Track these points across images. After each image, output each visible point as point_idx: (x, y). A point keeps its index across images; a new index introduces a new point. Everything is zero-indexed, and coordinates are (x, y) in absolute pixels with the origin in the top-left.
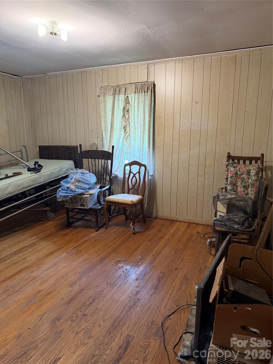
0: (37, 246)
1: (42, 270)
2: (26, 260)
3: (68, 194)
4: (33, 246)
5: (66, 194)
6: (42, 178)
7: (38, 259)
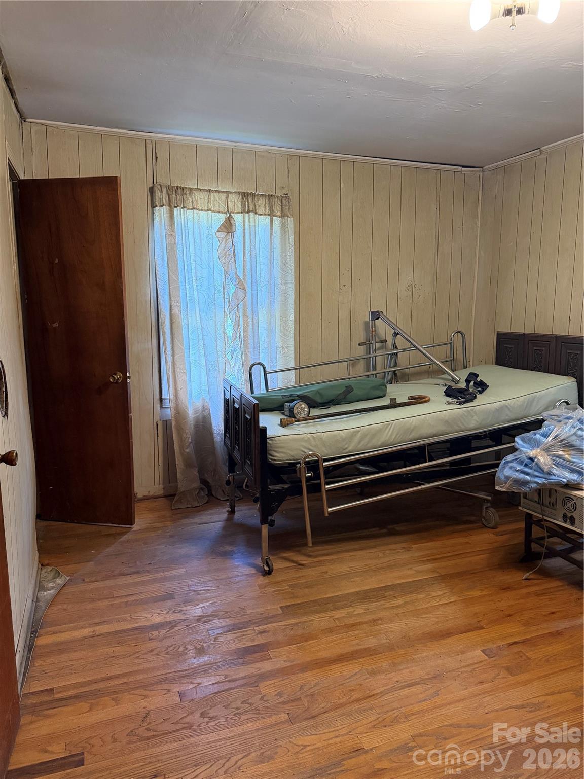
0: (422, 596)
1: (397, 681)
2: (377, 628)
3: (528, 478)
4: (411, 593)
5: (522, 476)
6: (475, 417)
7: (405, 637)
